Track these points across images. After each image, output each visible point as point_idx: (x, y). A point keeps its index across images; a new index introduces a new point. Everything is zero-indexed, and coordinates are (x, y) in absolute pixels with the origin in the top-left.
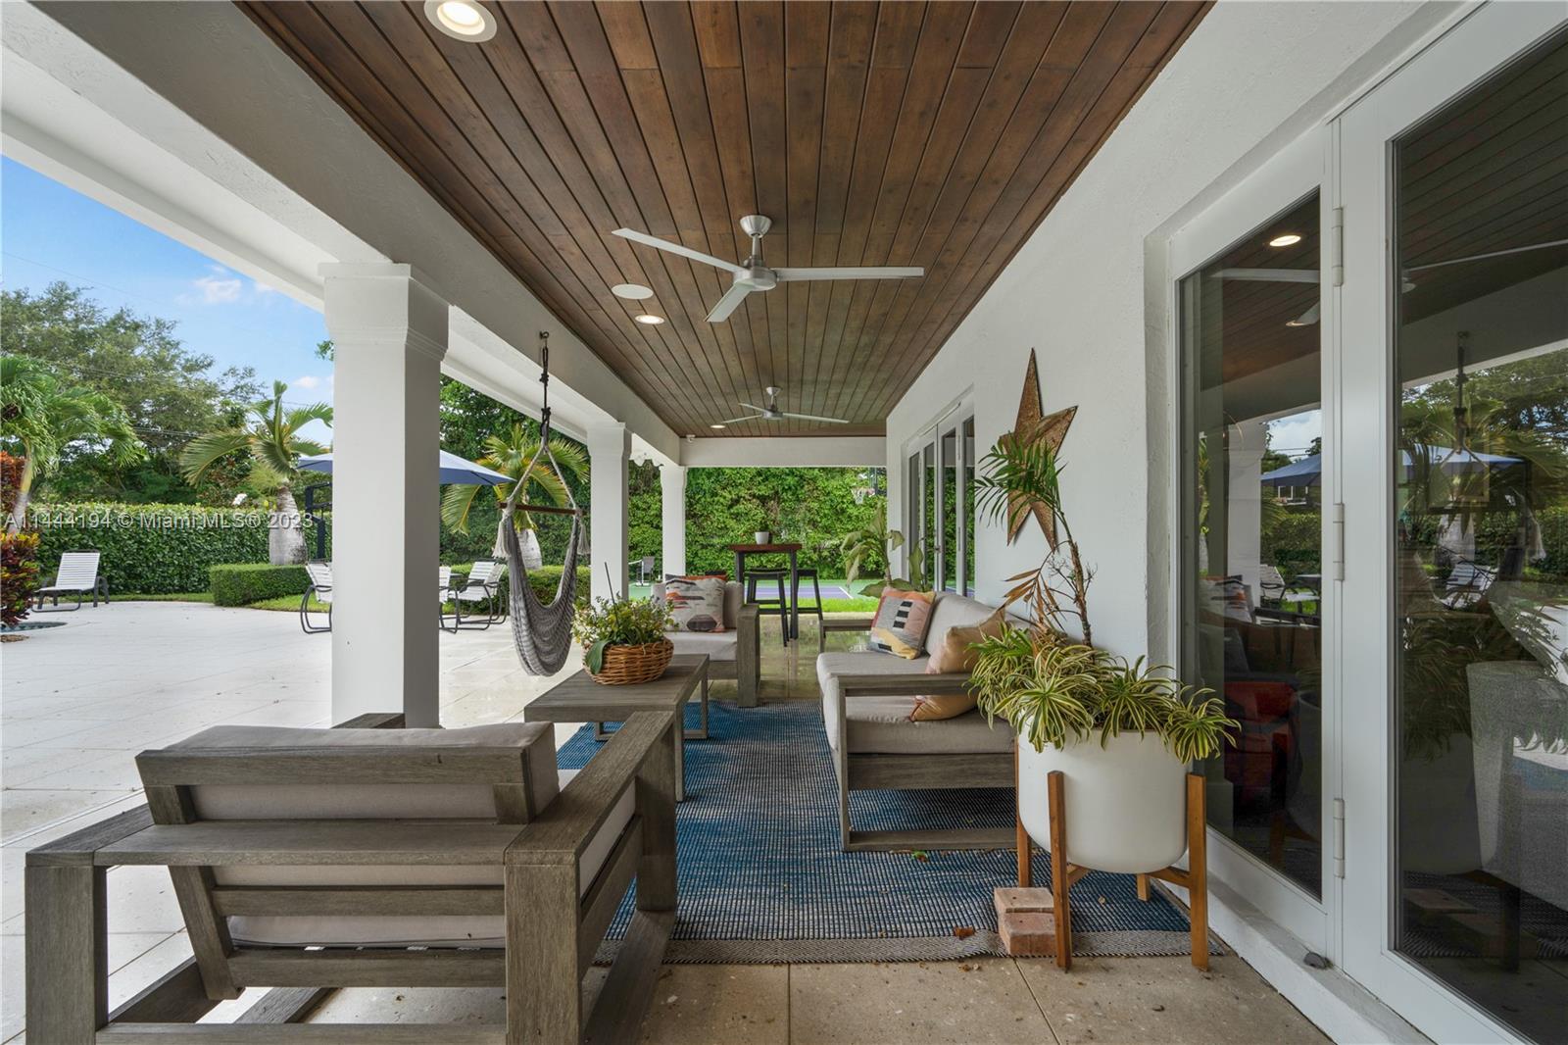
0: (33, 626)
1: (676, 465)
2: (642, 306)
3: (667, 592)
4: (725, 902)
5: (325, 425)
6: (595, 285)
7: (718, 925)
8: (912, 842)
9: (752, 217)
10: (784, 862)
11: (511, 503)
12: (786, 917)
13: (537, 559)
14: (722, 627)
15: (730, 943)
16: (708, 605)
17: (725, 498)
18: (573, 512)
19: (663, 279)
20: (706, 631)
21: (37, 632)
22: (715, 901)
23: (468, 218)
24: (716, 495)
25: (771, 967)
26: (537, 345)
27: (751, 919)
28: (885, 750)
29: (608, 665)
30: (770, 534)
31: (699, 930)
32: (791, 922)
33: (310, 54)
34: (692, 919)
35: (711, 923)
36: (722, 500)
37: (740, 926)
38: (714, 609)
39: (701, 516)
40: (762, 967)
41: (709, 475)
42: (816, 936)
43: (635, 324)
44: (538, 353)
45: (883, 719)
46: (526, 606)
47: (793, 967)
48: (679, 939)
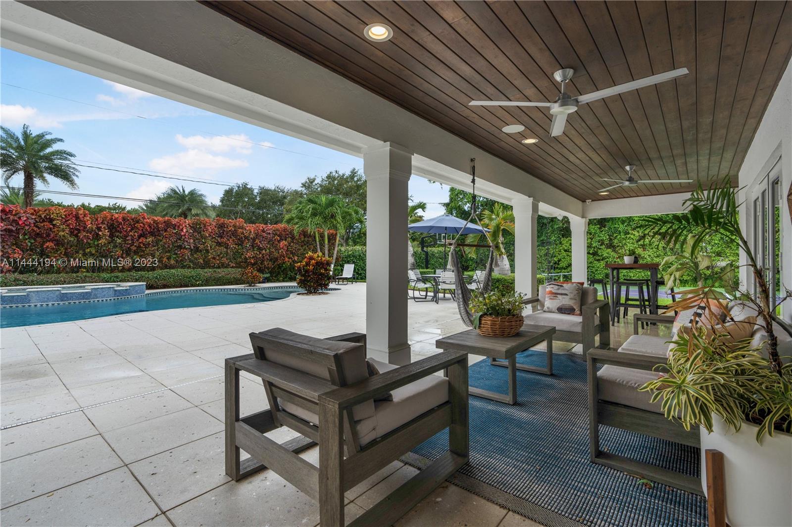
0: (332, 289)
1: (580, 218)
2: (523, 135)
3: (547, 290)
4: (498, 463)
5: (422, 211)
6: (493, 129)
7: (486, 474)
8: (645, 472)
9: (560, 71)
10: (547, 455)
11: (455, 243)
12: (526, 485)
13: (508, 270)
14: (578, 312)
15: (485, 485)
16: (571, 299)
17: (634, 235)
18: (490, 247)
19: (526, 118)
20: (569, 314)
21: (333, 291)
22: (493, 461)
23: (422, 114)
24: (629, 233)
25: (498, 507)
26: (469, 165)
27: (505, 478)
28: (627, 404)
29: (482, 326)
30: (635, 257)
31: (475, 472)
32: (527, 488)
33: (341, 69)
34: (475, 465)
35: (483, 471)
36: (632, 236)
37: (497, 479)
38: (573, 301)
39: (618, 246)
40: (494, 505)
41: (623, 222)
42: (536, 502)
43: (524, 145)
44: (469, 169)
45: (627, 382)
46: (462, 293)
47: (510, 513)
48: (462, 473)
